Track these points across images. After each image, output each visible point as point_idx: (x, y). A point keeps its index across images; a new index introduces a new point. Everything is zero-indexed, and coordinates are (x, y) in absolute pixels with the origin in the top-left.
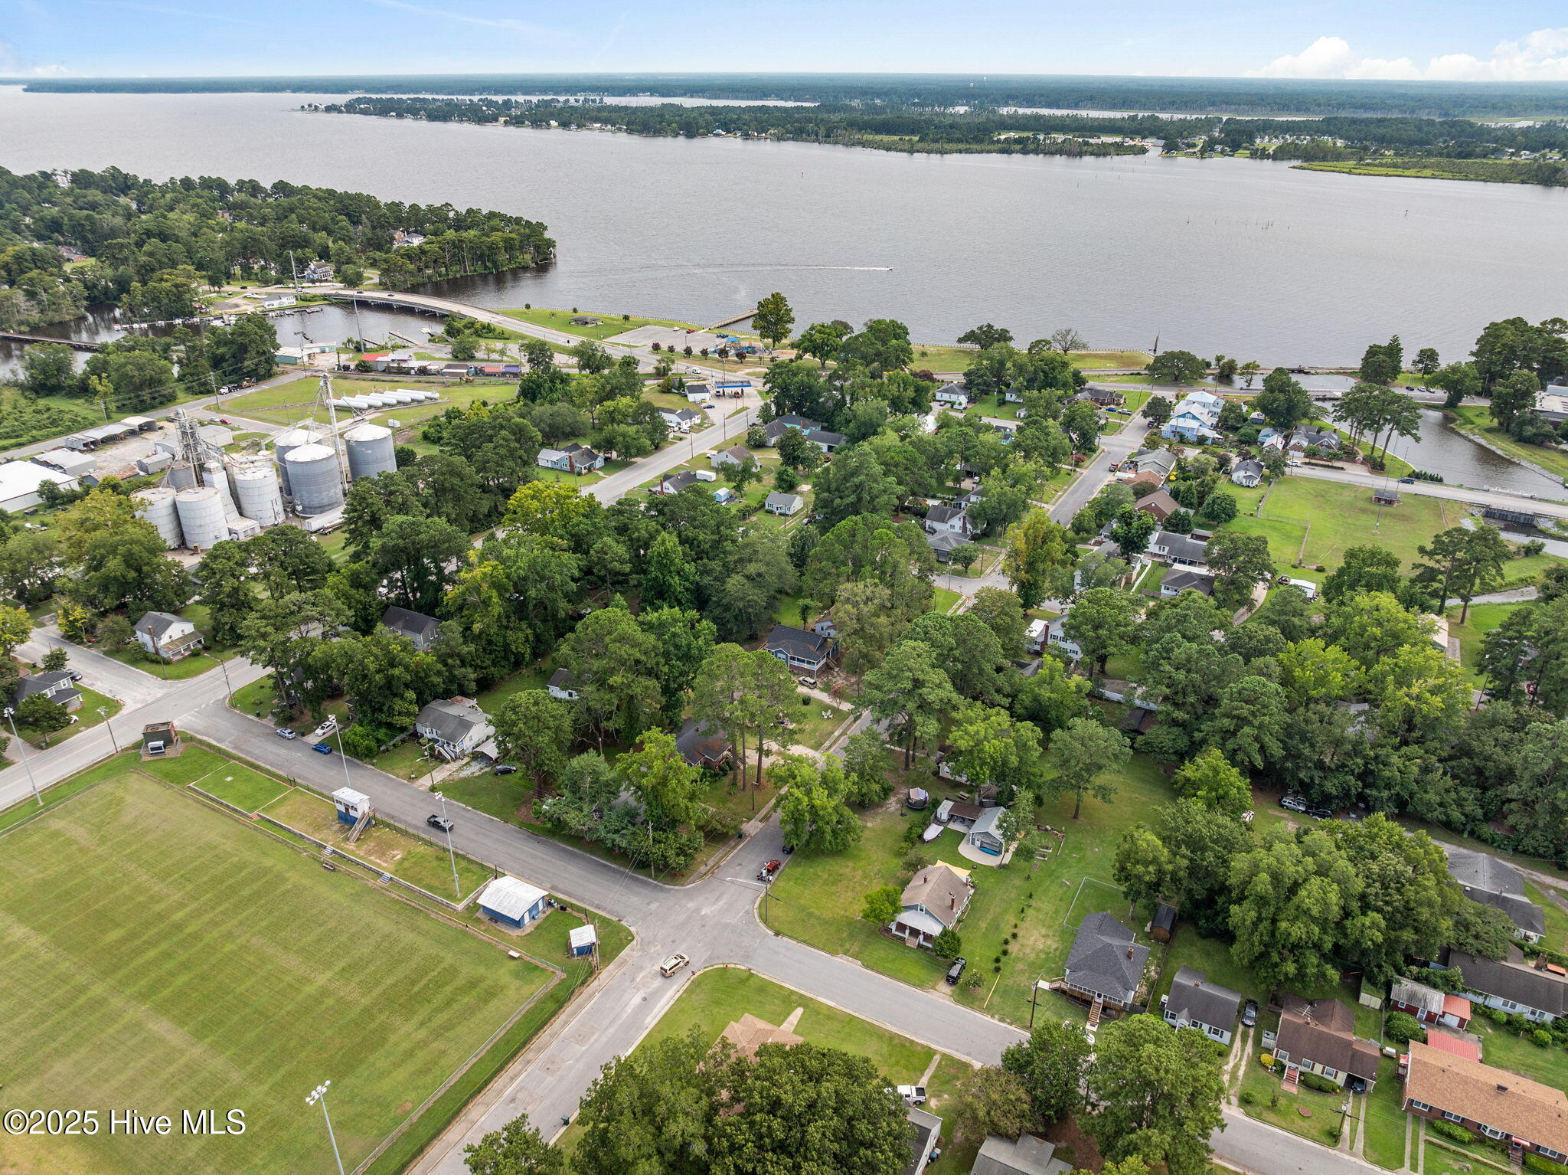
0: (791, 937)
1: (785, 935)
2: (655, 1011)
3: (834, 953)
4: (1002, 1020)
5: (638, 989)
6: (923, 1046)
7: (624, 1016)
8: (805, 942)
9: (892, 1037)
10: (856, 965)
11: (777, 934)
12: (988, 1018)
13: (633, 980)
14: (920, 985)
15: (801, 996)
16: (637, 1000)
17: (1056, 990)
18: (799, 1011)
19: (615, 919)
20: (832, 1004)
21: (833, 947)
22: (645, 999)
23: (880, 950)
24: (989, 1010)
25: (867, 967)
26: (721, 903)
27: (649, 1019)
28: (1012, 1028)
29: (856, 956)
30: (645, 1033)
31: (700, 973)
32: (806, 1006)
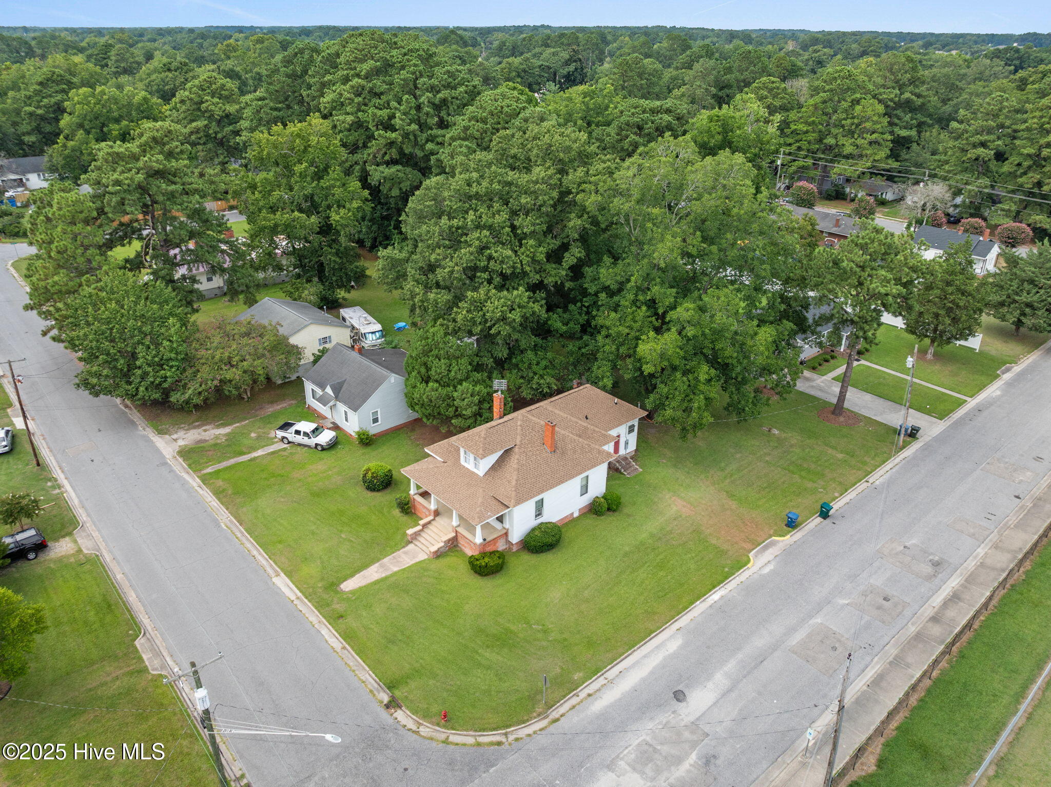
5: (694, 726)
6: (209, 485)
7: (731, 666)
13: (708, 760)
15: (321, 605)
18: (349, 585)
22: (679, 696)
27: (673, 646)
30: (684, 620)
31: (523, 731)
32: (333, 586)
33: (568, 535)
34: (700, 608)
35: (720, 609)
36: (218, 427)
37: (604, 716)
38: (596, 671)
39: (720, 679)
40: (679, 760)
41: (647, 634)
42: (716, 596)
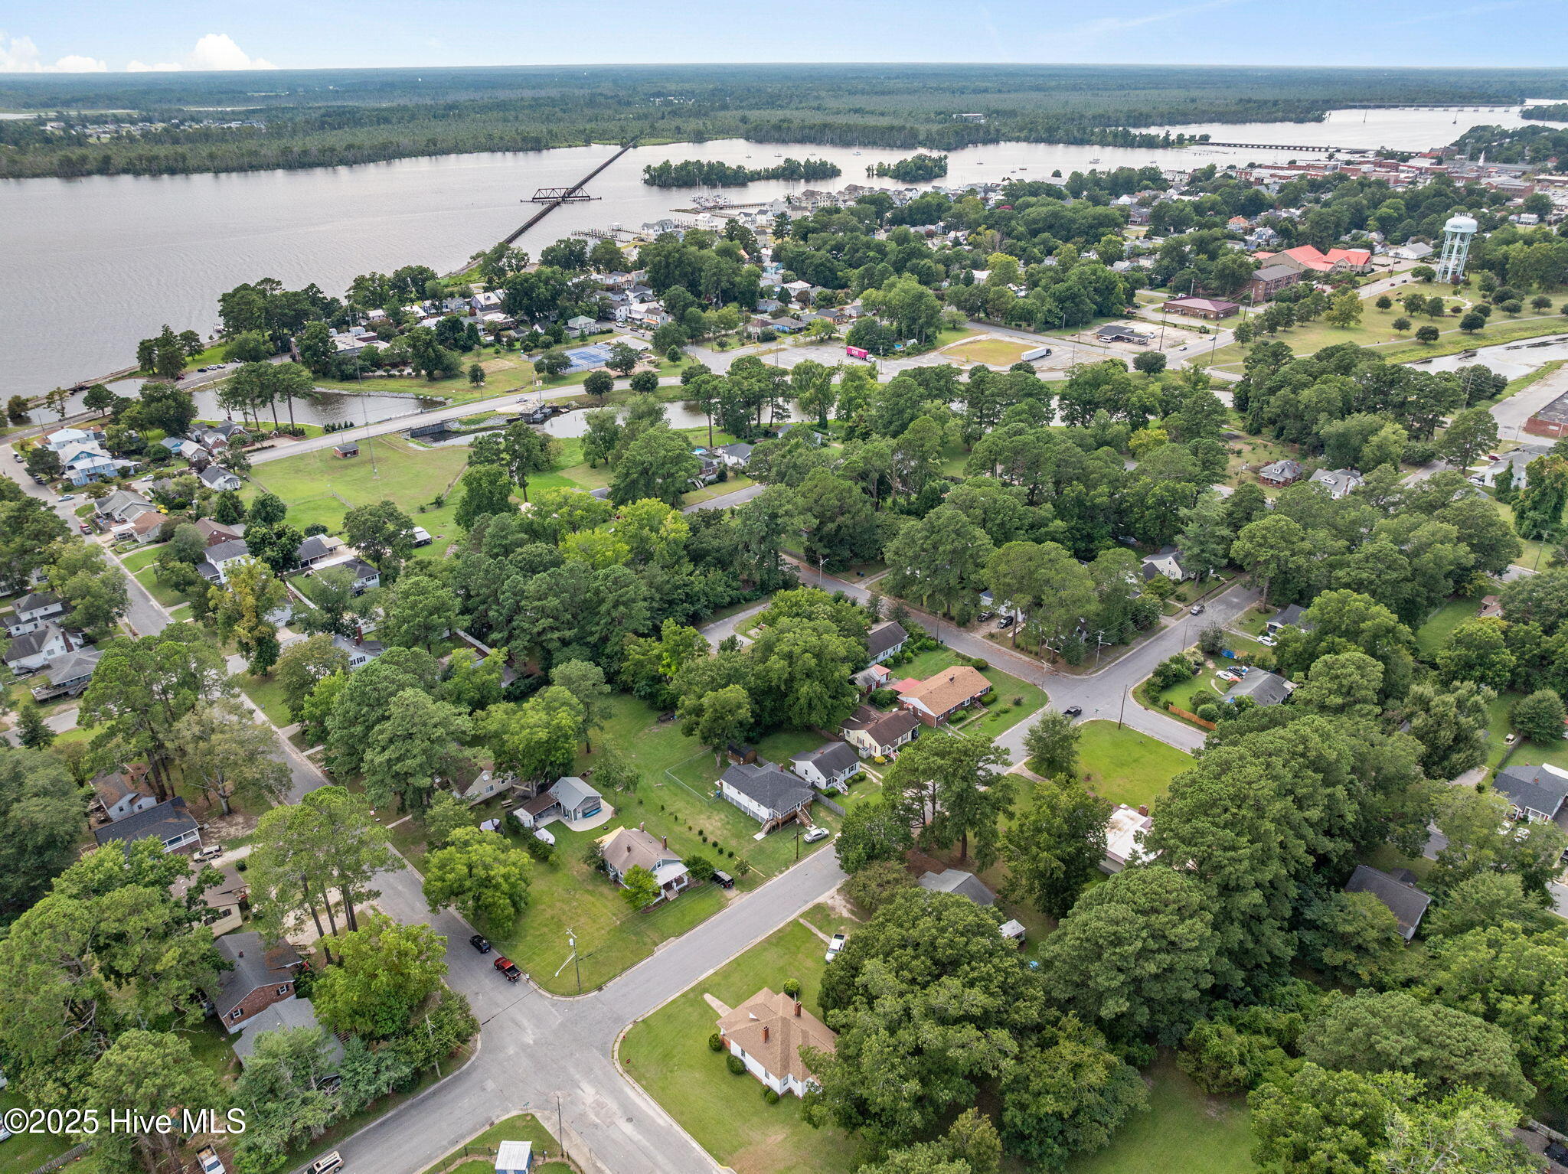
0: (610, 979)
1: (605, 983)
2: (651, 1112)
3: (651, 953)
4: (781, 872)
5: (613, 1124)
6: (788, 924)
7: (645, 1143)
8: (624, 970)
9: (768, 940)
10: (673, 943)
11: (600, 989)
12: (775, 879)
13: (596, 1126)
14: (721, 907)
15: (693, 990)
16: (628, 1129)
17: (768, 833)
18: (708, 997)
19: (487, 1128)
20: (711, 971)
21: (643, 951)
22: (630, 1120)
23: (668, 919)
24: (769, 876)
25: (681, 934)
26: (525, 1023)
27: (661, 1122)
28: (791, 869)
29: (664, 938)
30: (677, 1128)
31: (618, 1065)
32: (706, 991)
33: (744, 1079)
34: (687, 1137)
35: (685, 1145)
36: (852, 912)
37: (622, 1091)
38: (646, 1088)
39: (637, 1137)
40: (597, 1115)
41: (669, 1112)
42: (695, 1145)
